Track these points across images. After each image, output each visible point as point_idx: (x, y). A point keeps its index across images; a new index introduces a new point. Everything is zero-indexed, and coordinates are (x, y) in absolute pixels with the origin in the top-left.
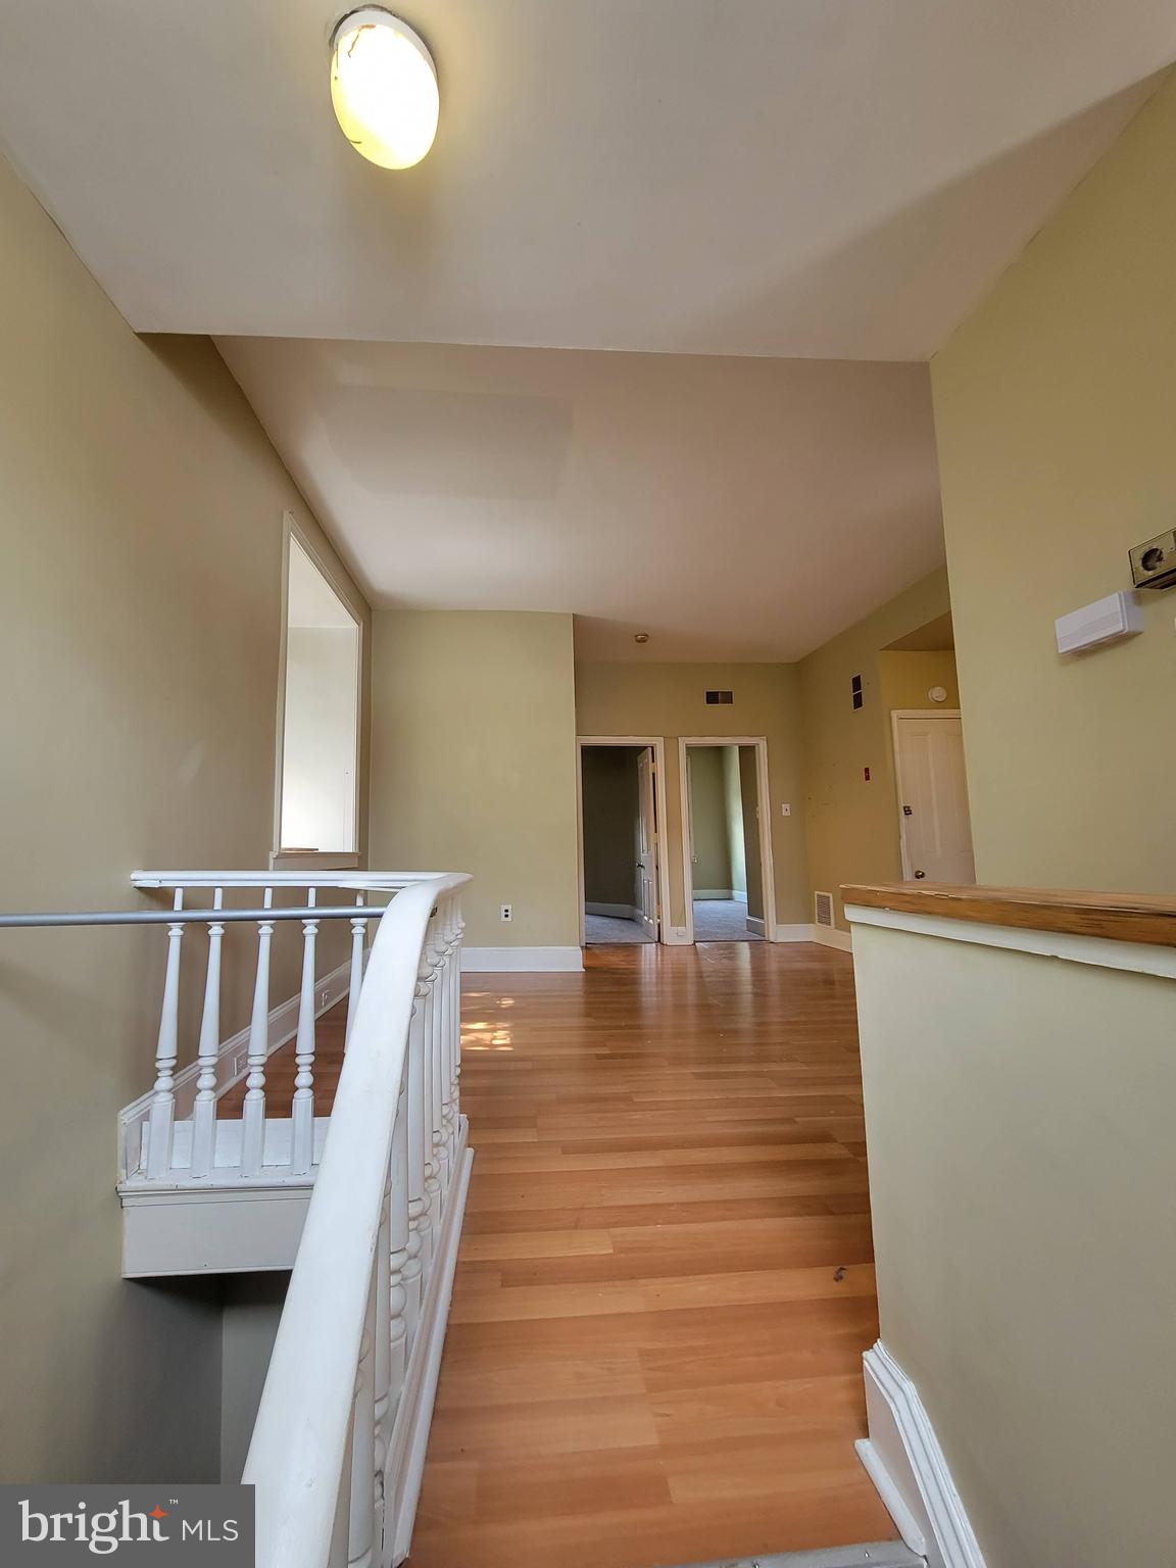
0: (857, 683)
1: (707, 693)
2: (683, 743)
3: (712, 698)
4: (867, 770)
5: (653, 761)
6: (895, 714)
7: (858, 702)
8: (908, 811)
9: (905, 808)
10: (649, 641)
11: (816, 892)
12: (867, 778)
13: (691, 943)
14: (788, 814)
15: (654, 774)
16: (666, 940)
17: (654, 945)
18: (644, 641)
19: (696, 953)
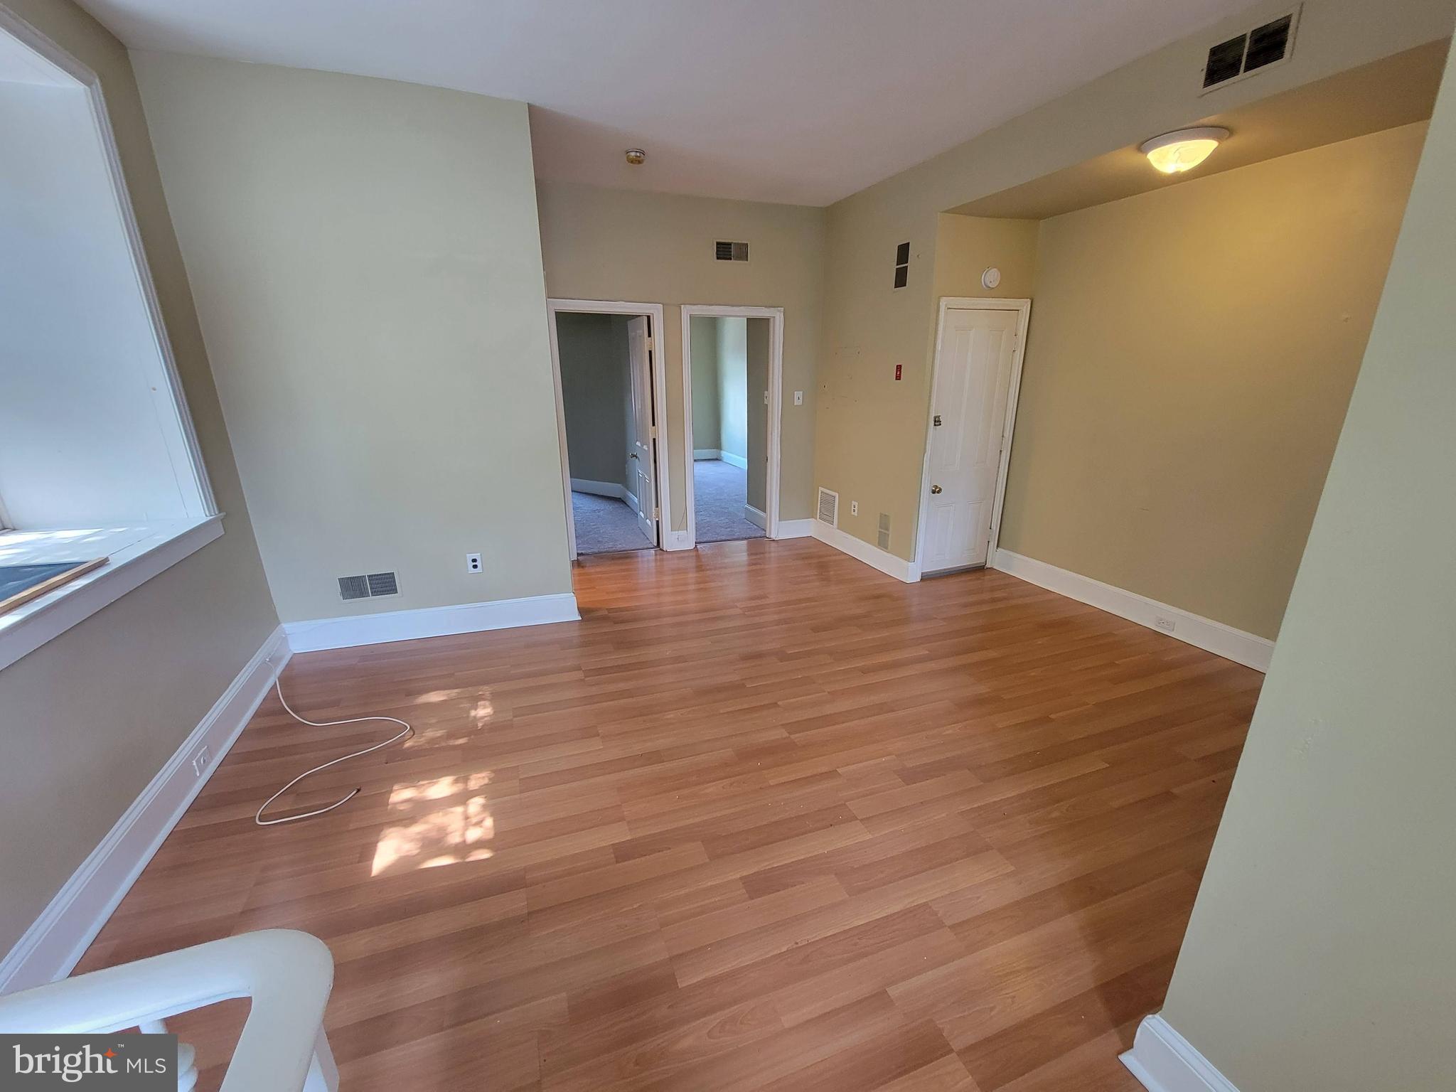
0: (903, 251)
1: (718, 243)
2: (686, 311)
3: (724, 251)
4: (899, 368)
5: (650, 336)
6: (944, 302)
7: (901, 279)
8: (937, 422)
9: (935, 418)
10: (645, 163)
11: (821, 489)
12: (898, 378)
13: (692, 547)
14: (800, 402)
15: (650, 352)
16: (667, 545)
17: (652, 551)
18: (640, 162)
19: (698, 557)
